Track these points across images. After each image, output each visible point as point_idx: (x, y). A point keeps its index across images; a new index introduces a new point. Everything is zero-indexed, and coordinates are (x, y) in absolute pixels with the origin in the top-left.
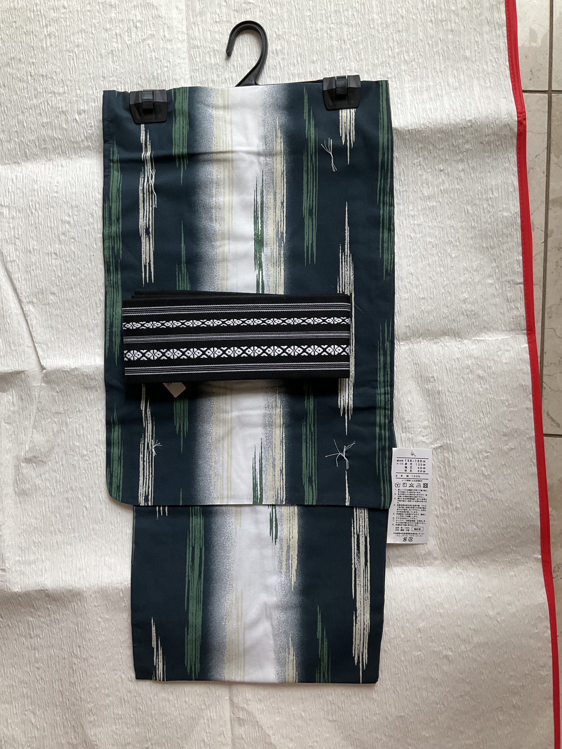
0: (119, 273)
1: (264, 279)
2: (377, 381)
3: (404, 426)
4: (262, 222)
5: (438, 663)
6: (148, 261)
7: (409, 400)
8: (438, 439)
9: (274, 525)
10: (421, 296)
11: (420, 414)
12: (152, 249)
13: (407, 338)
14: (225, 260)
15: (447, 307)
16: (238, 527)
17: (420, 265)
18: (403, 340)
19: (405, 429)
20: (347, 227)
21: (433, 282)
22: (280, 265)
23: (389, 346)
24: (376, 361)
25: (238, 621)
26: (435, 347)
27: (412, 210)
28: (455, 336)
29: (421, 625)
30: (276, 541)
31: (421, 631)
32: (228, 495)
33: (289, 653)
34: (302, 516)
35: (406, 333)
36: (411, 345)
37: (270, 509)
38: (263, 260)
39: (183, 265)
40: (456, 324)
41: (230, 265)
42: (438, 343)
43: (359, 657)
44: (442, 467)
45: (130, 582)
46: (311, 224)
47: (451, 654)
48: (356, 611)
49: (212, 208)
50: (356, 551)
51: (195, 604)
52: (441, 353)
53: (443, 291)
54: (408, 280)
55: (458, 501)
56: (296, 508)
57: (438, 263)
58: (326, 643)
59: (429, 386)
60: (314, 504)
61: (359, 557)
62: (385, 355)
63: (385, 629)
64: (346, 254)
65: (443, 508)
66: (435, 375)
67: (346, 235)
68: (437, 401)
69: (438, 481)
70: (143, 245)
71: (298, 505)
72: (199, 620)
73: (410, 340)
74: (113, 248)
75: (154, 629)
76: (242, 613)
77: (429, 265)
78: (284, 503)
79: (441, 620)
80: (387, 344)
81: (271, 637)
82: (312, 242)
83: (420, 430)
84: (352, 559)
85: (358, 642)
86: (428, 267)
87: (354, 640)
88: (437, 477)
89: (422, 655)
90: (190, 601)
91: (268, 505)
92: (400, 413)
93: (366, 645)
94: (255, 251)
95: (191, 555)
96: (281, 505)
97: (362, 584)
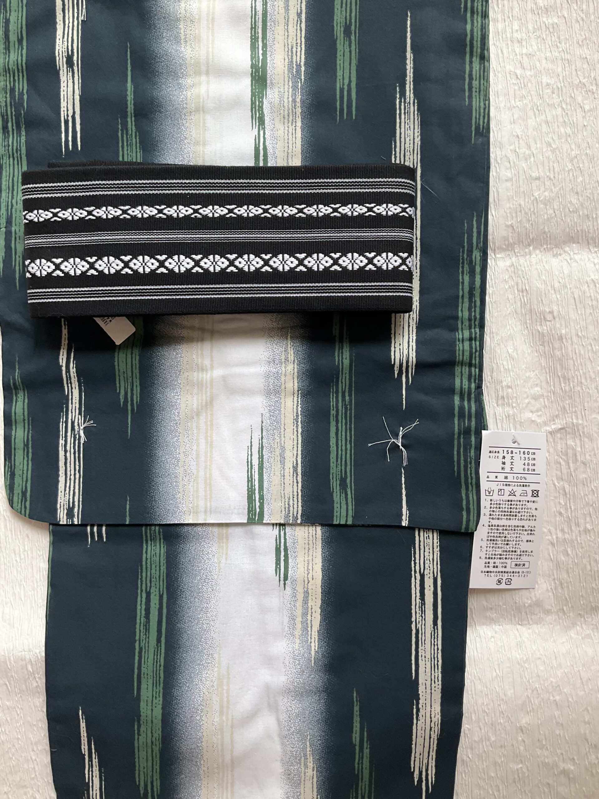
0: (23, 133)
1: (267, 143)
2: (457, 318)
3: (501, 393)
4: (265, 46)
5: (551, 782)
6: (71, 113)
7: (510, 351)
8: (557, 416)
9: (282, 558)
10: (534, 175)
11: (527, 375)
12: (77, 92)
13: (509, 247)
14: (200, 109)
15: (577, 193)
16: (223, 561)
17: (531, 122)
18: (502, 249)
19: (502, 400)
20: (409, 55)
21: (553, 151)
22: (294, 121)
23: (478, 258)
24: (456, 284)
25: (221, 713)
26: (555, 262)
27: (517, 31)
28: (588, 243)
29: (524, 720)
30: (285, 584)
31: (524, 731)
32: (206, 507)
33: (306, 766)
34: (328, 542)
35: (506, 239)
36: (514, 259)
37: (276, 531)
38: (266, 111)
39: (129, 120)
40: (590, 223)
41: (209, 119)
42: (560, 255)
43: (421, 773)
44: (563, 463)
45: (44, 649)
46: (347, 50)
47: (572, 768)
48: (418, 699)
49: (178, 20)
50: (418, 600)
51: (150, 685)
52: (566, 272)
53: (570, 166)
54: (512, 147)
55: (588, 519)
56: (319, 529)
57: (561, 119)
58: (367, 751)
59: (544, 329)
60: (350, 522)
61: (423, 611)
62: (472, 273)
63: (465, 726)
64: (408, 100)
65: (562, 530)
66: (555, 308)
67: (408, 67)
68: (558, 353)
69: (555, 485)
70: (63, 85)
71: (322, 525)
72: (158, 712)
73: (513, 249)
74: (12, 90)
75: (83, 725)
76: (228, 702)
77: (547, 122)
78: (299, 521)
79: (557, 713)
80: (476, 255)
81: (277, 739)
82: (350, 81)
83: (527, 401)
84: (411, 614)
85: (419, 749)
86: (544, 125)
87: (413, 746)
88: (555, 479)
89: (525, 770)
90: (143, 681)
91: (273, 525)
92: (495, 374)
93: (433, 754)
94: (253, 95)
95: (144, 607)
96: (294, 525)
97: (428, 656)
